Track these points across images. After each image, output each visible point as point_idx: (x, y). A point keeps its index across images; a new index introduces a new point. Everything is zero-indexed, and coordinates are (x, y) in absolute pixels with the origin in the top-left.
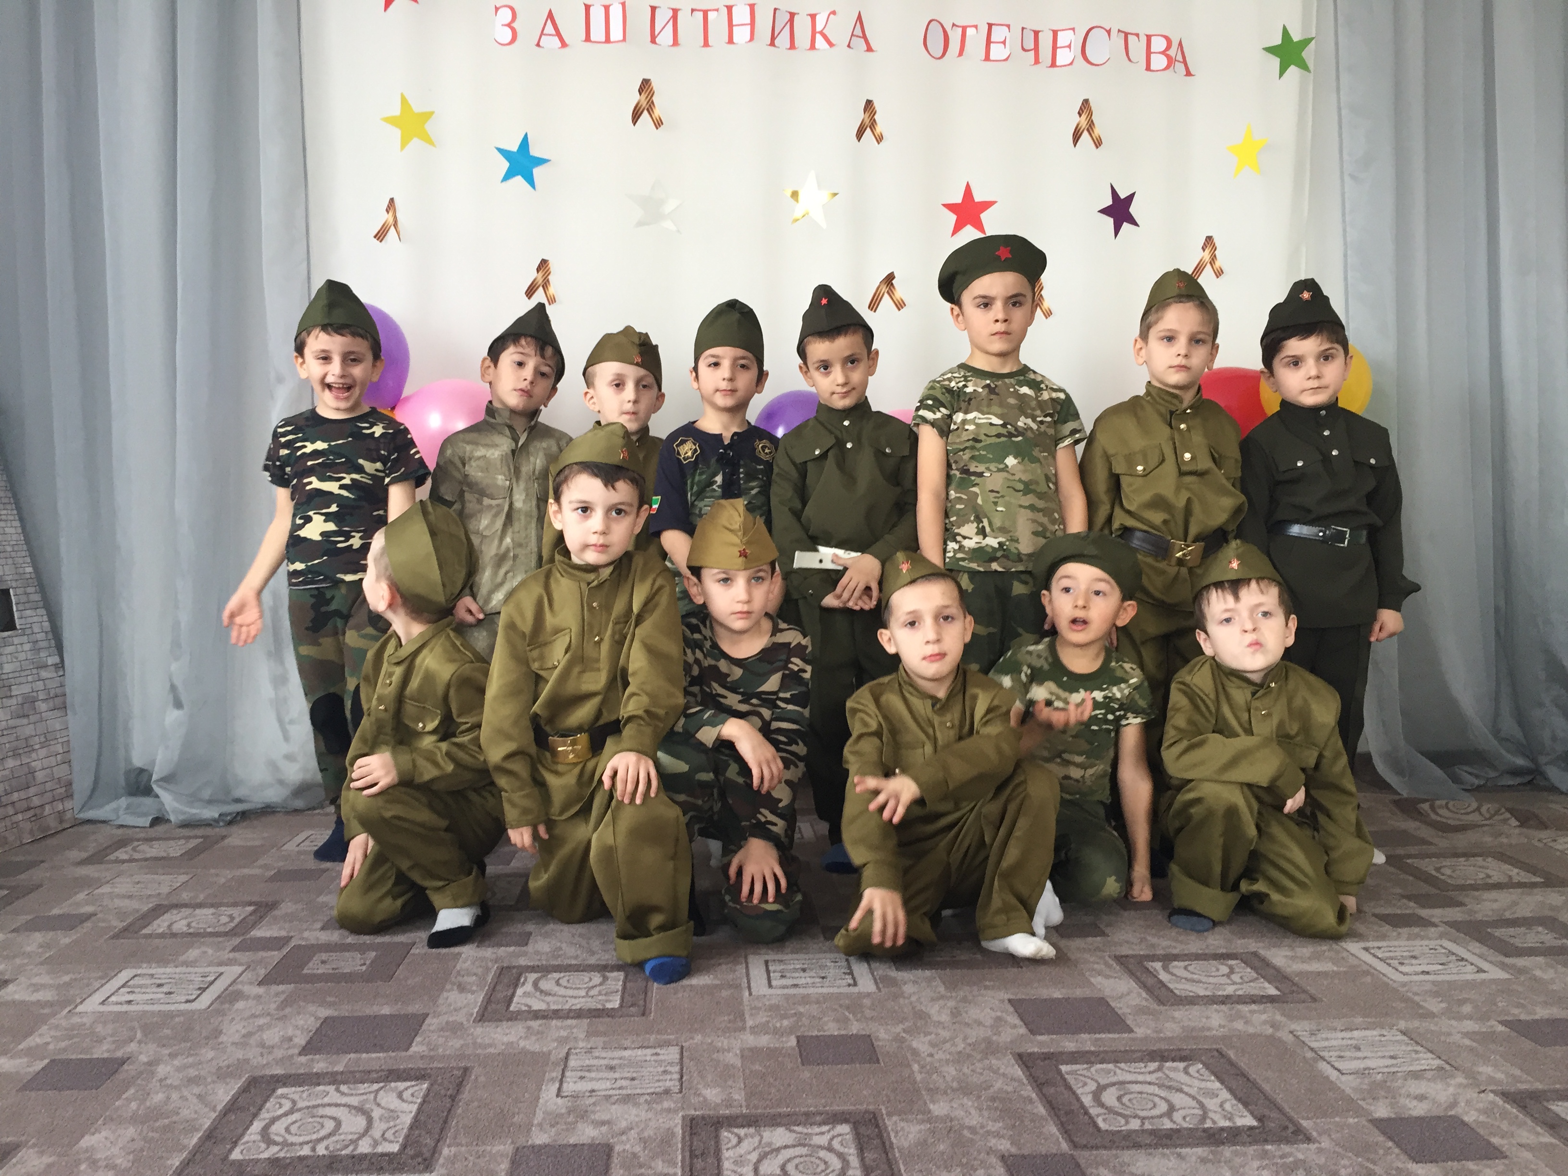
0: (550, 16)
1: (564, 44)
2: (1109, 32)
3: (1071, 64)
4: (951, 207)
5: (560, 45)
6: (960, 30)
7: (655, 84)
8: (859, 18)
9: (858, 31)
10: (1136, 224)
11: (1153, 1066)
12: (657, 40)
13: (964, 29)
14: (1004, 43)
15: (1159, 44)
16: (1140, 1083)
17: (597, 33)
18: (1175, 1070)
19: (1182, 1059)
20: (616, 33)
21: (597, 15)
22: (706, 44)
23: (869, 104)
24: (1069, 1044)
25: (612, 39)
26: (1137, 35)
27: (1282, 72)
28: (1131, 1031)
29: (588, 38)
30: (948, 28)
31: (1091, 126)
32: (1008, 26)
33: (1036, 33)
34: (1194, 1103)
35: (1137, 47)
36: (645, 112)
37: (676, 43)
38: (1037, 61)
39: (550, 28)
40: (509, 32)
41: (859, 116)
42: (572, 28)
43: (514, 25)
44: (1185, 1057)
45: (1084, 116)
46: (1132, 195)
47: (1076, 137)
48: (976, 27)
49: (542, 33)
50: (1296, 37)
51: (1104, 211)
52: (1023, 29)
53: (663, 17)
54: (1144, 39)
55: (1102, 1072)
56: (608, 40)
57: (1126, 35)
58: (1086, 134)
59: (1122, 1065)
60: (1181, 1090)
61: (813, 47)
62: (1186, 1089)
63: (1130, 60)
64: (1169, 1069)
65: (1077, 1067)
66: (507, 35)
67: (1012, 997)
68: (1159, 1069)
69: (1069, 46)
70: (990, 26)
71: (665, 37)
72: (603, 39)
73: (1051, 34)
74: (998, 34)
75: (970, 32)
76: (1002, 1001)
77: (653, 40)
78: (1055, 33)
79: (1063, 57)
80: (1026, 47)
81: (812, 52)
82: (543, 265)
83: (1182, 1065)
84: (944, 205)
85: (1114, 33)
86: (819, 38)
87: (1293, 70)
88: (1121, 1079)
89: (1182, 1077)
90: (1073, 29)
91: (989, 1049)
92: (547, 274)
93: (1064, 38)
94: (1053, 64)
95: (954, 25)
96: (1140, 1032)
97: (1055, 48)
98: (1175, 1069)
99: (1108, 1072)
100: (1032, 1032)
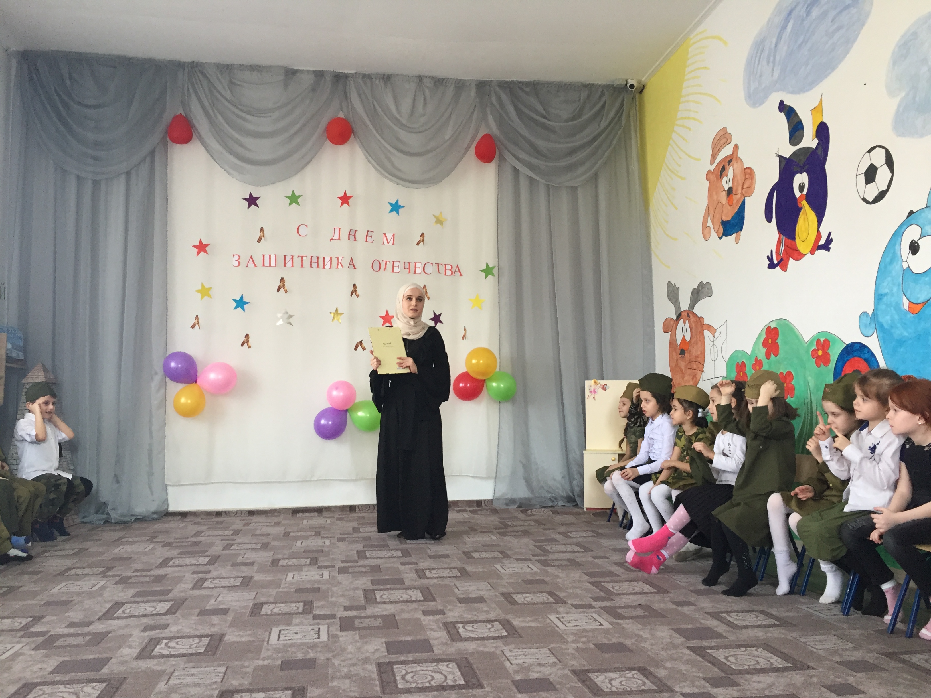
0: (251, 257)
2: (432, 264)
3: (421, 274)
5: (255, 267)
6: (384, 263)
7: (285, 280)
8: (352, 259)
9: (351, 263)
13: (386, 262)
14: (398, 267)
15: (448, 267)
17: (267, 263)
20: (273, 264)
21: (267, 258)
22: (302, 266)
23: (354, 285)
24: (403, 658)
26: (441, 264)
27: (486, 277)
28: (433, 652)
29: (264, 265)
30: (381, 262)
32: (400, 262)
33: (409, 263)
35: (442, 268)
36: (282, 288)
37: (292, 266)
38: (410, 272)
39: (251, 261)
41: (351, 289)
42: (258, 262)
43: (239, 260)
49: (248, 263)
50: (491, 266)
51: (431, 319)
52: (405, 262)
53: (288, 258)
54: (443, 266)
56: (270, 266)
57: (438, 264)
61: (337, 268)
63: (439, 273)
66: (237, 263)
67: (388, 640)
69: (420, 268)
70: (393, 262)
71: (289, 264)
74: (396, 264)
75: (388, 263)
77: (285, 266)
78: (415, 264)
79: (418, 271)
80: (406, 268)
84: (380, 317)
85: (434, 264)
86: (340, 265)
87: (490, 276)
90: (420, 262)
91: (367, 661)
93: (417, 265)
94: (415, 273)
95: (383, 261)
97: (415, 268)
100: (389, 654)
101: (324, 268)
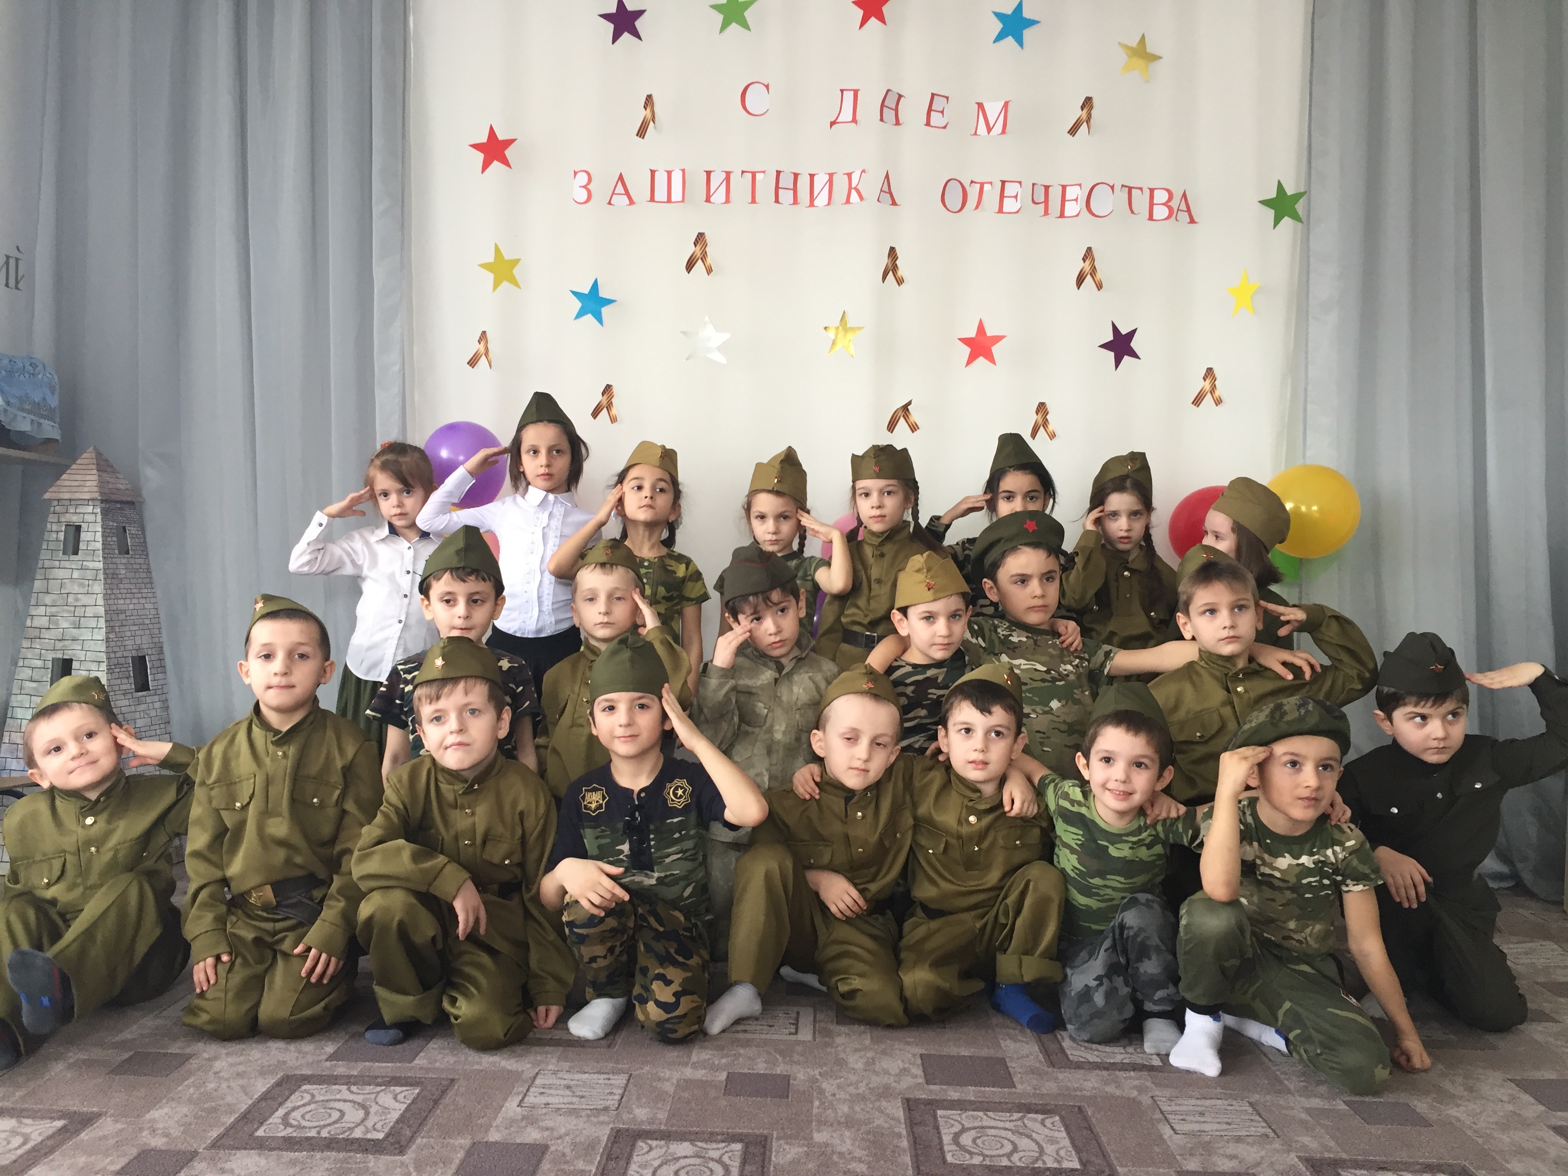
0: (621, 178)
1: (632, 202)
2: (1112, 188)
3: (1077, 215)
4: (966, 341)
5: (628, 202)
6: (978, 186)
7: (708, 237)
8: (887, 176)
9: (886, 188)
10: (1137, 357)
11: (1016, 1116)
12: (712, 199)
13: (982, 185)
14: (1016, 197)
15: (1161, 197)
16: (1000, 1128)
17: (661, 194)
18: (1033, 1121)
19: (1043, 1112)
20: (676, 194)
21: (661, 179)
22: (753, 201)
23: (892, 250)
24: (954, 1094)
25: (673, 200)
26: (1141, 189)
27: (1276, 222)
28: (1015, 1087)
29: (652, 199)
30: (967, 184)
31: (1093, 271)
32: (1020, 183)
33: (1047, 188)
34: (1036, 1148)
35: (1141, 201)
36: (700, 261)
37: (727, 201)
38: (1046, 213)
39: (620, 189)
40: (584, 193)
41: (885, 261)
42: (639, 189)
43: (589, 187)
44: (1045, 1110)
45: (1088, 262)
46: (1134, 332)
47: (1080, 280)
48: (991, 183)
49: (613, 193)
50: (1290, 191)
51: (1105, 346)
52: (1034, 184)
53: (717, 179)
54: (1147, 193)
55: (967, 1118)
56: (669, 200)
57: (1130, 189)
58: (1089, 278)
59: (990, 1114)
60: (1029, 1137)
61: (848, 201)
62: (1034, 1135)
63: (1132, 212)
64: (1029, 1119)
65: (950, 1112)
66: (584, 195)
67: (924, 1052)
68: (1021, 1119)
69: (1076, 200)
70: (1003, 183)
71: (719, 196)
72: (666, 200)
73: (1061, 188)
74: (1010, 189)
75: (987, 187)
76: (914, 1055)
77: (708, 200)
78: (1064, 188)
79: (1071, 209)
80: (1036, 200)
81: (847, 206)
82: (608, 389)
83: (1040, 1117)
84: (960, 339)
85: (1117, 188)
86: (854, 193)
87: (1286, 221)
88: (984, 1124)
89: (1037, 1126)
90: (1080, 185)
91: (885, 1093)
92: (611, 397)
93: (1071, 193)
94: (1062, 215)
95: (972, 182)
96: (1020, 1088)
97: (1063, 200)
98: (1035, 1120)
99: (975, 1118)
100: (928, 1083)
101: (812, 204)
